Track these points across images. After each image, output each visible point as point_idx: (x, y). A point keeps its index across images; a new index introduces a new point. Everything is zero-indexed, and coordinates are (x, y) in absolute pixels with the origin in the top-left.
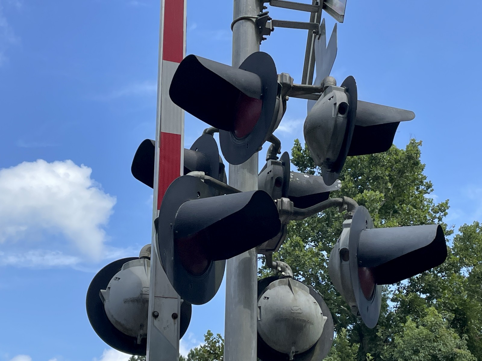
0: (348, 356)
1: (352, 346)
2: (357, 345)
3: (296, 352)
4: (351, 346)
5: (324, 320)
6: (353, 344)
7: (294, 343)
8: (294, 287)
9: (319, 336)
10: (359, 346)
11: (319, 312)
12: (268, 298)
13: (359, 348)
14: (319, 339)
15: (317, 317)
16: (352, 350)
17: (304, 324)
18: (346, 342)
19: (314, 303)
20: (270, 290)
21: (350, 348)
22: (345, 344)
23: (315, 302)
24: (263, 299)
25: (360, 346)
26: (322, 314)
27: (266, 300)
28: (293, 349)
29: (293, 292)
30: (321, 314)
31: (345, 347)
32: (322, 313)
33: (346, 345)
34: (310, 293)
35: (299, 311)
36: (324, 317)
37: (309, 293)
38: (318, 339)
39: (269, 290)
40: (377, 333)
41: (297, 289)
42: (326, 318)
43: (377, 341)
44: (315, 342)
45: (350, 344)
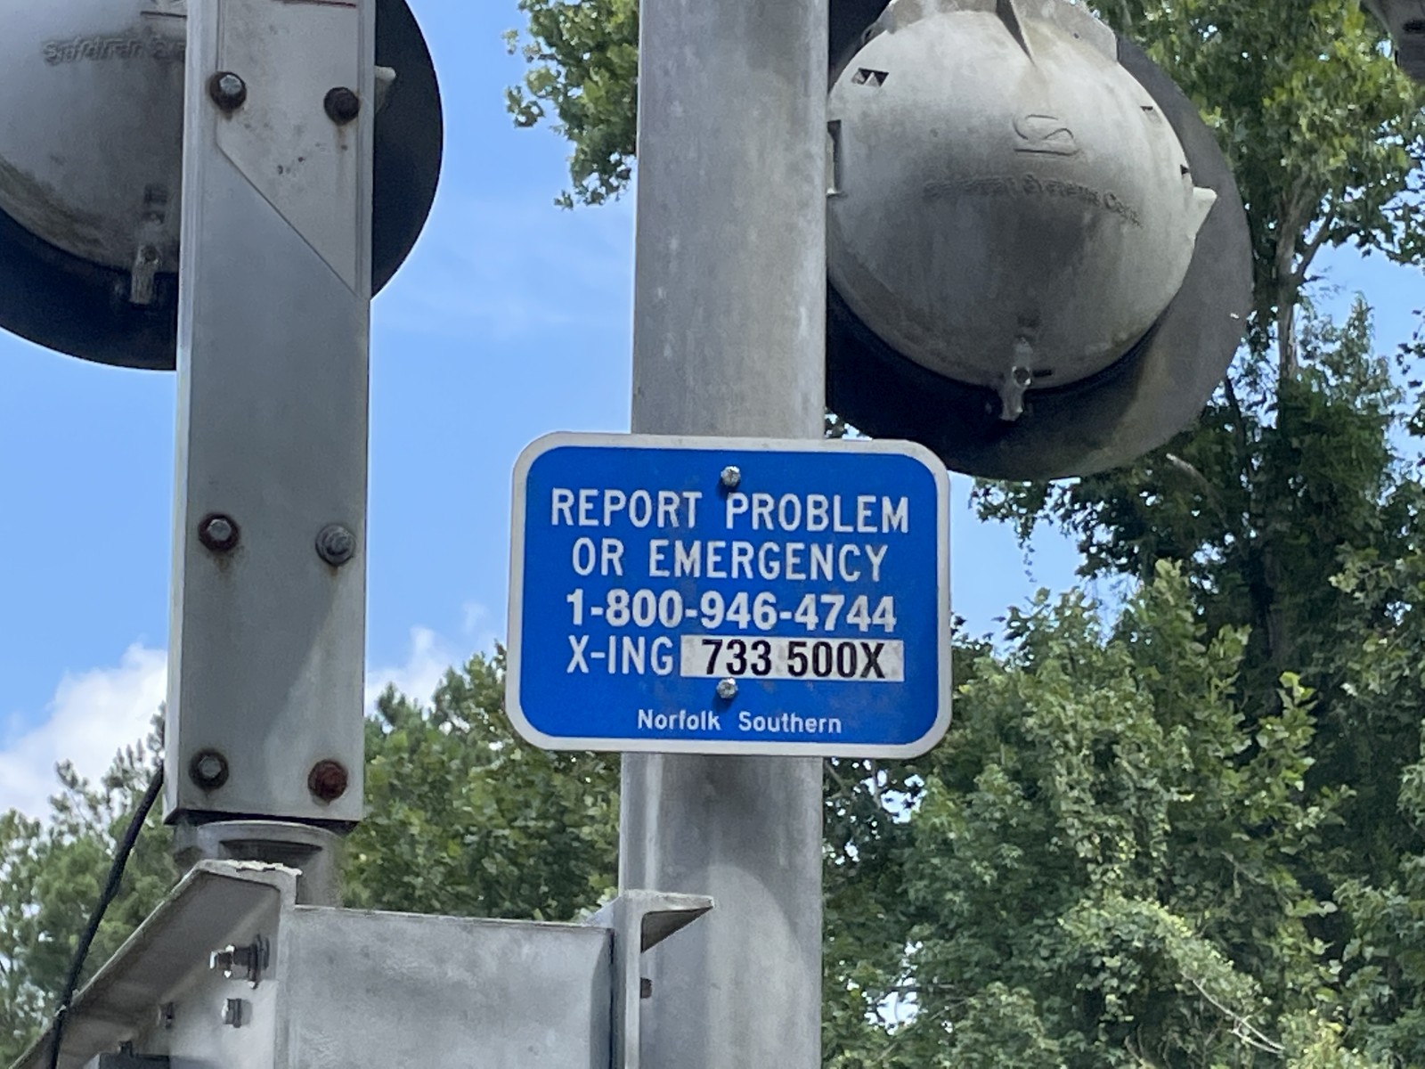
0: (1191, 687)
1: (1214, 640)
2: (1238, 635)
3: (1038, 374)
4: (1206, 640)
5: (1201, 204)
6: (1221, 632)
7: (1029, 322)
8: (1031, 24)
9: (1173, 285)
10: (1245, 640)
11: (1169, 160)
12: (881, 76)
13: (1247, 646)
14: (1168, 307)
15: (1161, 184)
16: (1214, 660)
17: (1087, 217)
18: (1184, 621)
19: (1144, 108)
20: (892, 31)
21: (1203, 649)
22: (1180, 631)
23: (1150, 108)
24: (853, 80)
25: (1251, 636)
26: (1188, 176)
27: (868, 88)
28: (1025, 355)
29: (1029, 45)
30: (1184, 170)
31: (1178, 644)
32: (1186, 165)
33: (1185, 637)
34: (1121, 59)
35: (1054, 143)
36: (1197, 190)
37: (1115, 56)
38: (1161, 306)
39: (885, 33)
40: (1333, 579)
41: (1045, 29)
42: (1211, 195)
43: (1336, 621)
44: (1148, 323)
45: (1204, 630)
